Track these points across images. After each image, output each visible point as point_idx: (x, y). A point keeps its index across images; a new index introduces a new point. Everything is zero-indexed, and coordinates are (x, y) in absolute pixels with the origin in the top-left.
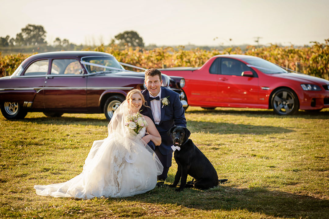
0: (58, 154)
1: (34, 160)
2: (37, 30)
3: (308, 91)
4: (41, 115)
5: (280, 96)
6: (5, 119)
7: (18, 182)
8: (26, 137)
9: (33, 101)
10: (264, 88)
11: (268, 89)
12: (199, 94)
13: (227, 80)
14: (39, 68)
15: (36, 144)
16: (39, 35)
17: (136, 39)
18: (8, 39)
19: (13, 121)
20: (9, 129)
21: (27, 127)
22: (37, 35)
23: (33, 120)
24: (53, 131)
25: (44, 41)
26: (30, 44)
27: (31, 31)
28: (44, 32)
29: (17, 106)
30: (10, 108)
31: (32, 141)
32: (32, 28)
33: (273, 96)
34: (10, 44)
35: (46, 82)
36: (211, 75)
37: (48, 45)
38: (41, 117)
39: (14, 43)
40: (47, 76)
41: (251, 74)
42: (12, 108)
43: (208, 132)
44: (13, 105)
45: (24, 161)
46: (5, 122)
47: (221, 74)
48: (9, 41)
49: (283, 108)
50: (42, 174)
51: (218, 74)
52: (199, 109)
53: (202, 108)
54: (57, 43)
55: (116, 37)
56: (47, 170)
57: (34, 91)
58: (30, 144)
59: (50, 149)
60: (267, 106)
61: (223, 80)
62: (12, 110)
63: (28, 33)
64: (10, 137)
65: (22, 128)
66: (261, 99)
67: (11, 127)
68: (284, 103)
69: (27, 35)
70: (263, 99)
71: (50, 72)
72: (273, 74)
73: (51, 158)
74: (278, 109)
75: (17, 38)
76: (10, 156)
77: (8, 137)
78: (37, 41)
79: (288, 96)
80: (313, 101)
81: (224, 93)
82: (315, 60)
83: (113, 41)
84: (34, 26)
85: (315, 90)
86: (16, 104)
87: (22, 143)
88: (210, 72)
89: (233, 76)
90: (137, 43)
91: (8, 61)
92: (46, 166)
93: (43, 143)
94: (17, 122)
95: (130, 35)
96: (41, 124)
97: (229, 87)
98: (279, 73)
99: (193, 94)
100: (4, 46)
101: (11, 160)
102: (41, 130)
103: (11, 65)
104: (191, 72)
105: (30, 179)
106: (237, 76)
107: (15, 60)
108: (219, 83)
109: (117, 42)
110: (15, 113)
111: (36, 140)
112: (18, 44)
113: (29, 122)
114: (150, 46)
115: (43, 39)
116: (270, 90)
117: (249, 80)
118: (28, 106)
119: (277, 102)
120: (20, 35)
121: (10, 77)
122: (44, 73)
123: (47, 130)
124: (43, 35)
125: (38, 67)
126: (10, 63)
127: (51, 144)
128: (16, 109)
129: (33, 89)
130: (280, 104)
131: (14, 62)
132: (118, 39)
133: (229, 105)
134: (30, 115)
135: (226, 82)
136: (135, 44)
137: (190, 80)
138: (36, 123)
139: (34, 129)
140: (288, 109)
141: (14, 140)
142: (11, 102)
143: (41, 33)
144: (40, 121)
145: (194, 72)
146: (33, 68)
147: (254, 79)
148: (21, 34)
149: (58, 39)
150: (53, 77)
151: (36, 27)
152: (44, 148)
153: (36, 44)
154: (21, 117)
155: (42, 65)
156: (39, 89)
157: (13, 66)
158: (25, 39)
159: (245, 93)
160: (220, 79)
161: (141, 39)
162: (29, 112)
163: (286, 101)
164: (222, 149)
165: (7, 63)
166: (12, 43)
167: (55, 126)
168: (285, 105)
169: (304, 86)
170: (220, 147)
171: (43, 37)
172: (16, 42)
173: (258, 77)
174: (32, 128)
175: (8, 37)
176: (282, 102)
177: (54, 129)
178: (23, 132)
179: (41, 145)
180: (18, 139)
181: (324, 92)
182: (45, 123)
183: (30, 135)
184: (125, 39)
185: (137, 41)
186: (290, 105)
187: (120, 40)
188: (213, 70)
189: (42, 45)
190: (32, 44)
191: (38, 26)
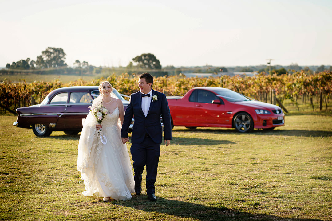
0: (74, 157)
1: (58, 160)
2: (57, 53)
3: (261, 115)
4: (62, 133)
5: (240, 118)
6: (36, 136)
7: (50, 171)
8: (52, 148)
9: (56, 123)
10: (229, 113)
11: (231, 113)
12: (181, 117)
13: (202, 106)
14: (61, 99)
15: (60, 152)
16: (59, 57)
17: (153, 61)
18: (29, 61)
19: (42, 138)
20: (40, 143)
21: (53, 141)
22: (58, 57)
23: (56, 137)
24: (71, 144)
25: (64, 63)
26: (50, 66)
27: (51, 53)
28: (64, 54)
29: (45, 127)
30: (40, 128)
31: (57, 150)
32: (52, 51)
33: (235, 119)
34: (30, 66)
35: (66, 109)
36: (190, 102)
37: (68, 67)
38: (62, 134)
39: (35, 65)
40: (67, 105)
41: (219, 102)
42: (41, 128)
43: (178, 144)
44: (42, 126)
45: (52, 161)
46: (36, 138)
47: (197, 102)
48: (29, 63)
49: (243, 127)
50: (64, 167)
51: (195, 102)
52: (184, 128)
53: (186, 127)
54: (77, 65)
55: (134, 59)
56: (67, 165)
57: (57, 116)
58: (55, 152)
59: (69, 155)
60: (231, 126)
61: (199, 107)
62: (41, 130)
63: (49, 56)
64: (42, 148)
65: (49, 143)
66: (226, 121)
67: (41, 142)
68: (243, 123)
69: (47, 57)
70: (228, 121)
71: (69, 102)
72: (236, 102)
73: (70, 159)
74: (239, 128)
75: (37, 61)
76: (43, 159)
77: (40, 148)
78: (57, 63)
79: (246, 118)
80: (264, 122)
81: (202, 116)
82: (289, 88)
83: (131, 63)
84: (54, 49)
85: (266, 114)
86: (44, 125)
87: (50, 151)
88: (189, 100)
89: (206, 103)
90: (154, 65)
91: (33, 88)
92: (66, 163)
93: (64, 151)
94: (45, 138)
95: (147, 57)
96: (63, 140)
97: (206, 112)
98: (241, 101)
99: (177, 117)
100: (25, 68)
101: (44, 161)
102: (62, 143)
103: (36, 92)
104: (175, 100)
105: (57, 170)
106: (209, 103)
107: (39, 87)
108: (196, 109)
109: (135, 64)
110: (43, 132)
111: (60, 150)
112: (38, 66)
113: (53, 138)
114: (167, 68)
115: (63, 61)
116: (232, 114)
117: (218, 106)
118: (53, 127)
119: (238, 123)
120: (40, 58)
121: (39, 106)
122: (64, 102)
123: (66, 143)
124: (63, 57)
125: (60, 97)
126: (35, 90)
127: (69, 152)
128: (44, 129)
129: (56, 114)
130: (240, 124)
131: (38, 89)
132: (136, 62)
133: (207, 126)
134: (54, 133)
135: (201, 108)
136: (152, 65)
137: (177, 107)
138: (59, 139)
139: (58, 143)
140: (246, 128)
141: (44, 150)
142: (40, 124)
143: (61, 55)
144: (62, 138)
145: (178, 100)
146: (57, 99)
147: (222, 106)
148: (41, 56)
149: (78, 61)
150: (71, 106)
151: (55, 50)
152: (65, 154)
153: (56, 66)
154: (47, 134)
155: (63, 96)
156: (61, 114)
157: (37, 92)
158: (45, 62)
159: (218, 116)
160: (197, 105)
161: (158, 62)
162: (54, 131)
163: (245, 122)
164: (180, 154)
165: (32, 90)
166: (33, 66)
167: (72, 141)
168: (244, 125)
169: (258, 111)
170: (180, 153)
171: (63, 59)
172: (37, 65)
173: (224, 104)
174: (56, 143)
175: (28, 59)
176: (242, 122)
177: (72, 143)
178: (50, 145)
179: (63, 152)
180: (47, 149)
181: (273, 115)
182: (65, 139)
183: (55, 147)
184: (143, 61)
185: (154, 63)
186: (248, 125)
187: (138, 63)
188: (192, 99)
189: (62, 68)
190: (53, 66)
191: (58, 49)
